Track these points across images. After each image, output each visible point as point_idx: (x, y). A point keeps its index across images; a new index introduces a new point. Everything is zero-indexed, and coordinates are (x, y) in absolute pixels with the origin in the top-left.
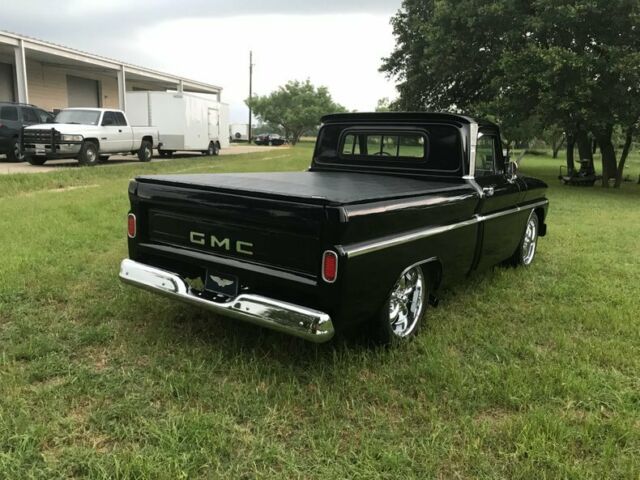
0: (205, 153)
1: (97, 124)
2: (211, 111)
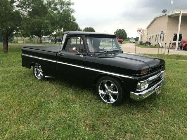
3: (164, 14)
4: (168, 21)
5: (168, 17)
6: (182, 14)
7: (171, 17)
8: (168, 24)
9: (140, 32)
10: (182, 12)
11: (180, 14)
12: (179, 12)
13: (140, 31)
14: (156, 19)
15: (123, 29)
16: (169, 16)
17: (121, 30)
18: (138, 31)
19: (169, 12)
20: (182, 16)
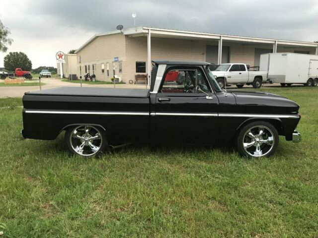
0: (305, 85)
1: (227, 71)
2: (311, 61)
3: (119, 31)
4: (126, 42)
5: (124, 37)
6: (151, 34)
7: (131, 36)
8: (126, 47)
9: (61, 59)
10: (150, 32)
11: (148, 33)
12: (147, 32)
13: (60, 56)
14: (97, 37)
15: (22, 52)
16: (127, 36)
17: (17, 53)
18: (58, 57)
19: (125, 29)
20: (151, 38)
